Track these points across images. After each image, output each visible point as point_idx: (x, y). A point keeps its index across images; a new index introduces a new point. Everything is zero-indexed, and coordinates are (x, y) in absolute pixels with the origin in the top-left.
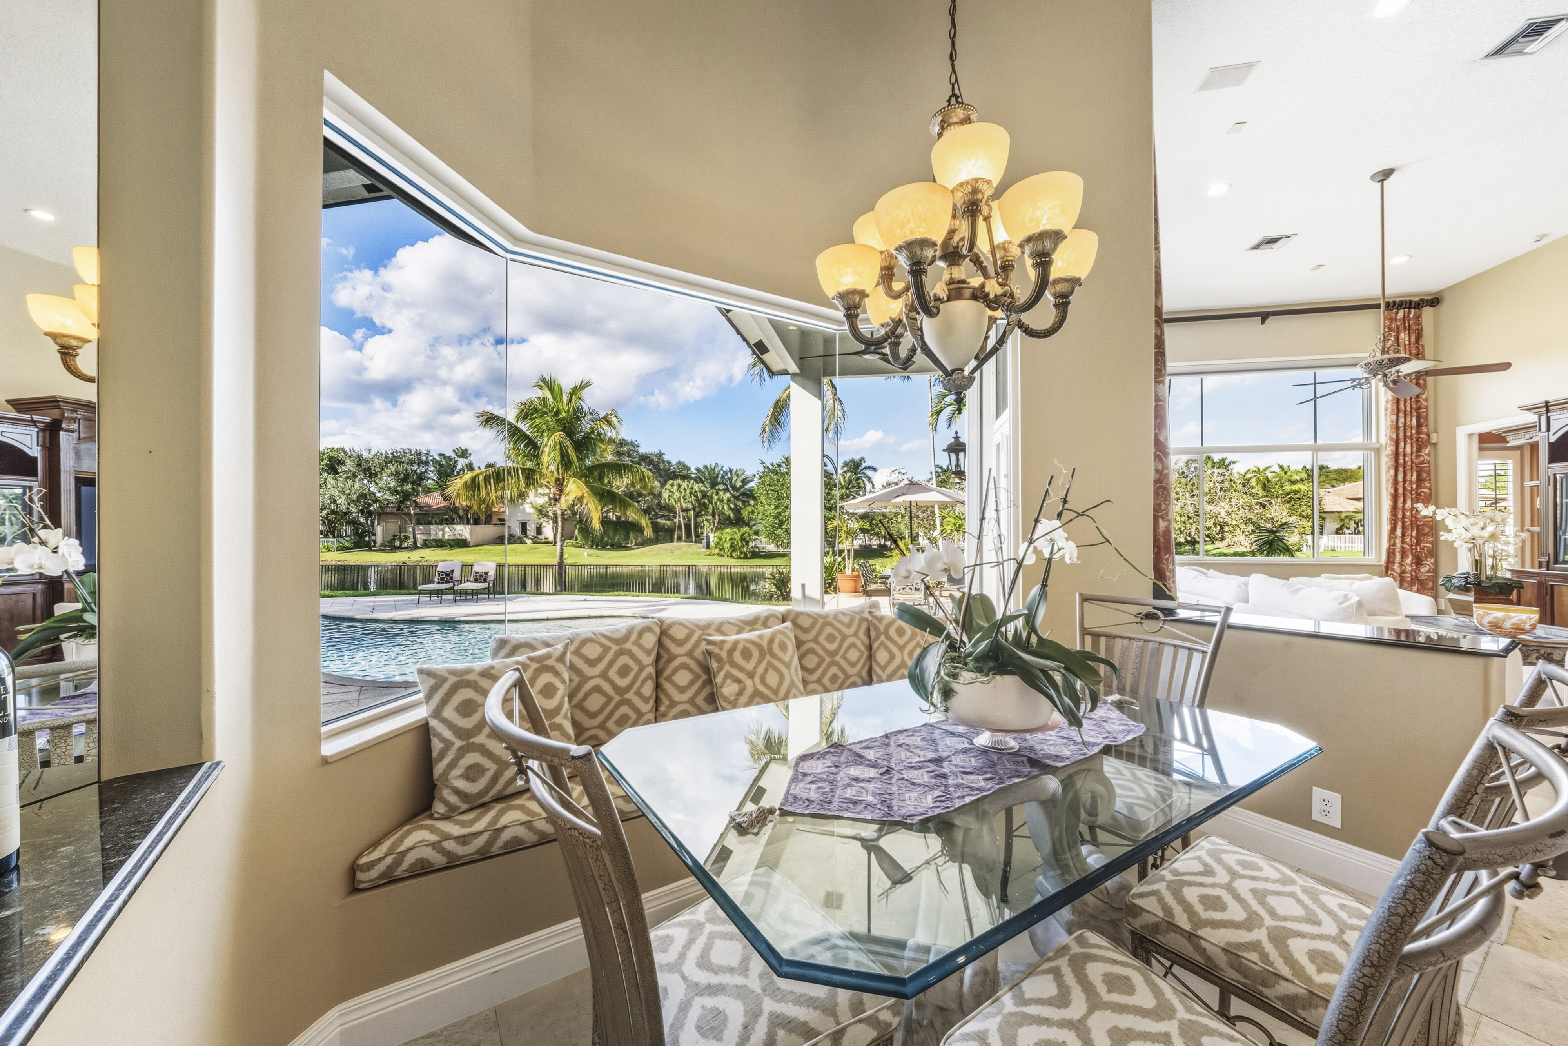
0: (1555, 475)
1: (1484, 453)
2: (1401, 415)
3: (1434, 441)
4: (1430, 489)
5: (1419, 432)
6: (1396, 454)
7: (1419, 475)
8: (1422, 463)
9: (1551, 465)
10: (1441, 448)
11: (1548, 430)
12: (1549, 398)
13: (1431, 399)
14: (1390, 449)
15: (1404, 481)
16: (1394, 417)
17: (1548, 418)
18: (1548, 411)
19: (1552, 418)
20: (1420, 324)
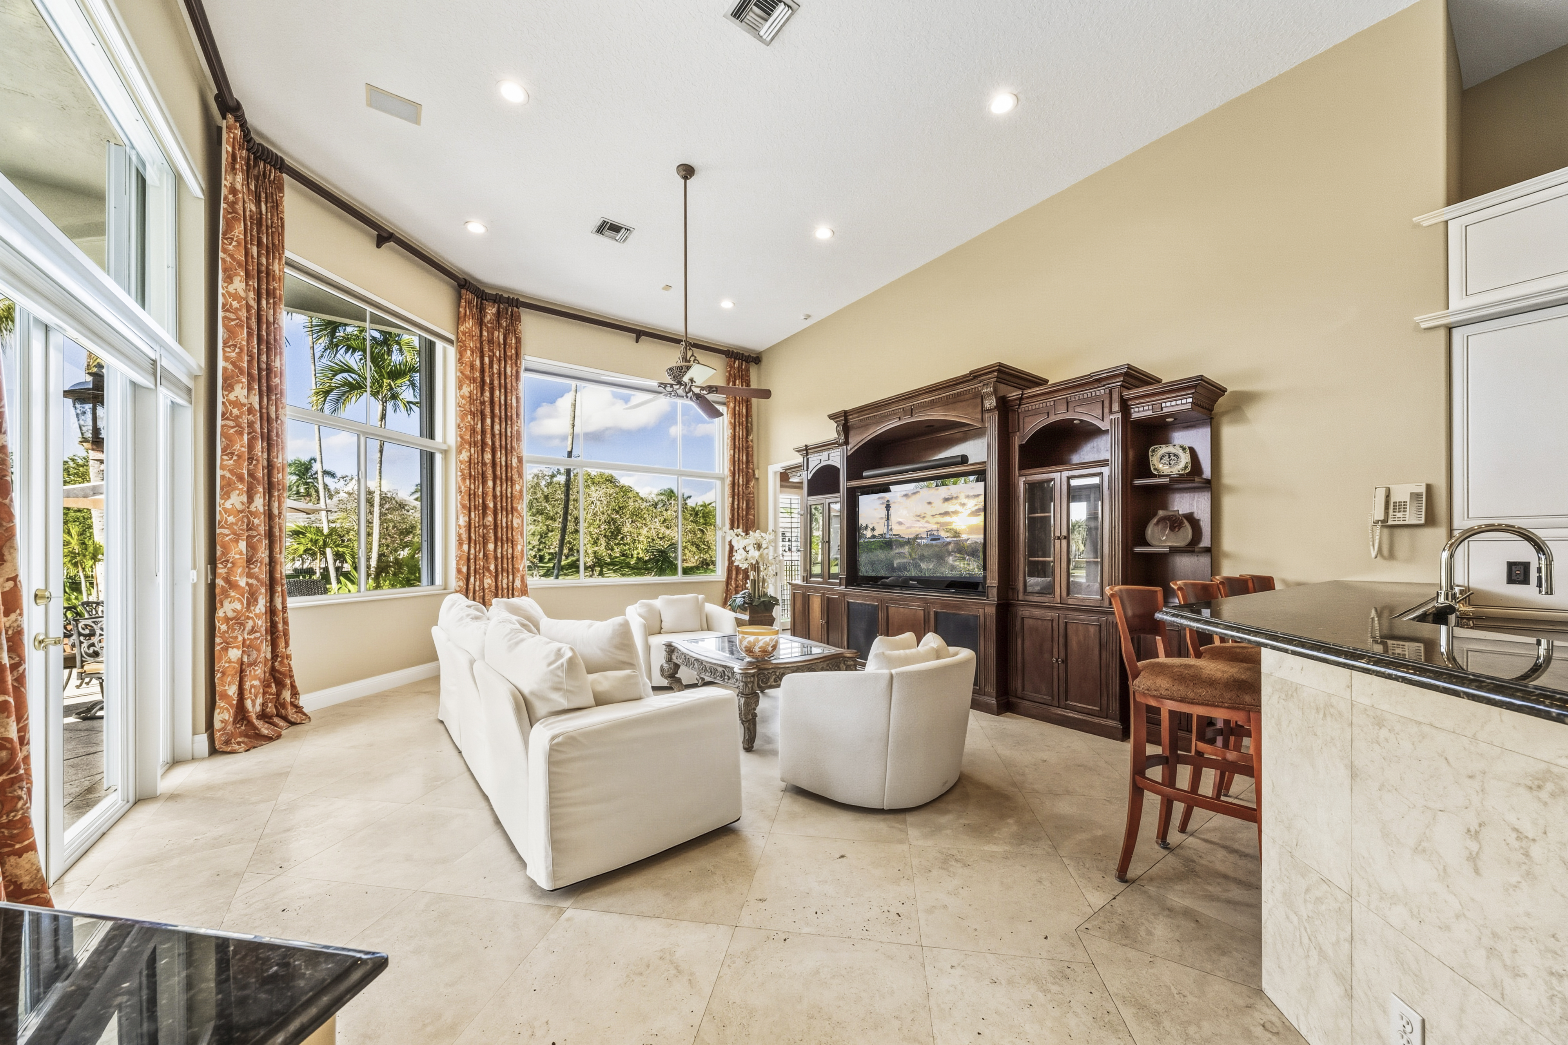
0: (811, 506)
1: (783, 489)
2: (737, 450)
3: (757, 476)
4: (754, 516)
5: (747, 468)
6: (733, 484)
7: (747, 504)
8: (749, 494)
9: (809, 498)
10: (761, 481)
11: (807, 470)
12: (808, 444)
13: (755, 441)
14: (730, 479)
15: (738, 508)
16: (732, 452)
17: (808, 459)
18: (807, 454)
19: (810, 459)
20: (749, 376)
